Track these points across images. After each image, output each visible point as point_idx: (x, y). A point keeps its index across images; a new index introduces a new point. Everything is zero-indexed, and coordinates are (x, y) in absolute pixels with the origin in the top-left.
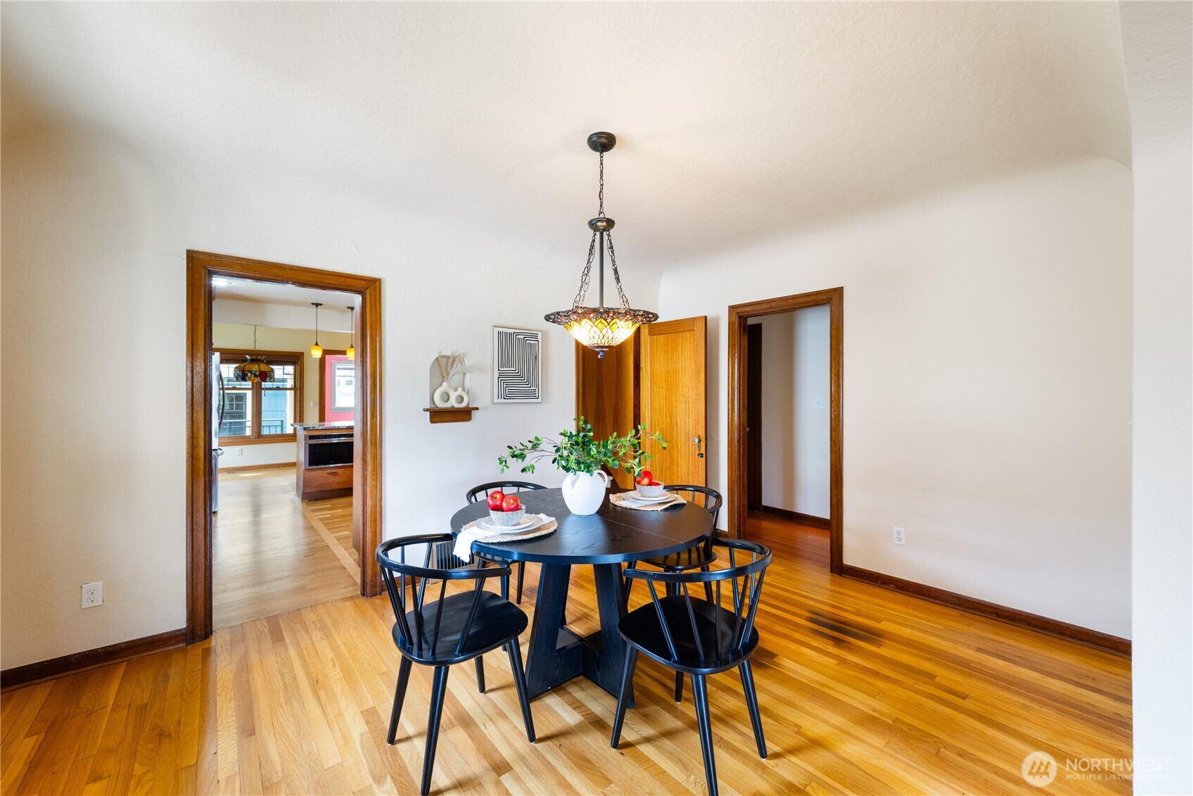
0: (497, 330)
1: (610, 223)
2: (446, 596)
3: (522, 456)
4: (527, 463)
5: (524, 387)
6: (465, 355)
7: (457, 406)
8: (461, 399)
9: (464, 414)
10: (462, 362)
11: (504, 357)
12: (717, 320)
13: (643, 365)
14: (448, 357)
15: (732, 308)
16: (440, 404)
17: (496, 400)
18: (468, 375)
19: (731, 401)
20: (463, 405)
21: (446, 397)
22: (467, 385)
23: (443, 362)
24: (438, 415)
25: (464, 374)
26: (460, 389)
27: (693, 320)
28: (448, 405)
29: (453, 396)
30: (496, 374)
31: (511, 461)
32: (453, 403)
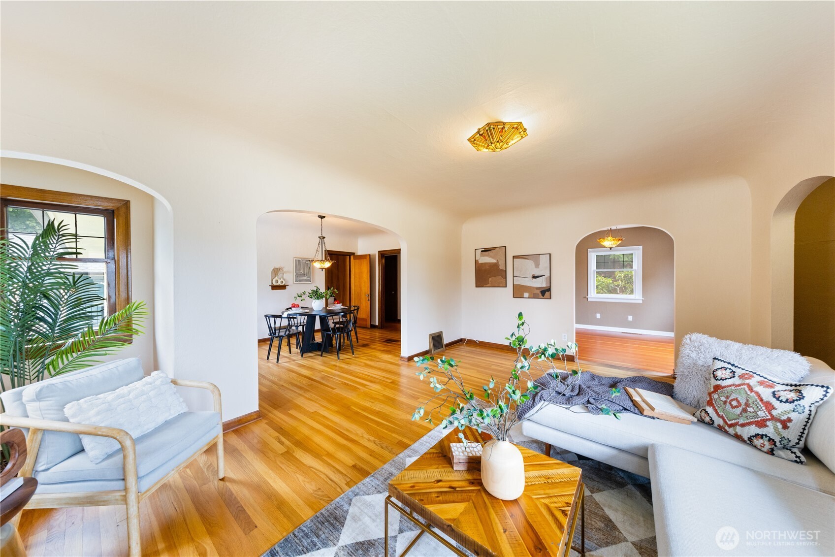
0: (295, 259)
1: (324, 238)
2: (281, 326)
3: (301, 296)
4: (302, 298)
5: (306, 278)
6: (284, 267)
7: (281, 284)
8: (282, 282)
9: (283, 287)
10: (282, 270)
11: (298, 268)
12: (375, 255)
13: (351, 270)
14: (277, 268)
15: (379, 251)
16: (275, 284)
17: (295, 282)
18: (285, 274)
19: (379, 282)
20: (283, 284)
21: (277, 282)
22: (284, 277)
23: (276, 270)
24: (274, 287)
25: (283, 274)
26: (282, 279)
27: (366, 255)
28: (278, 284)
29: (279, 281)
30: (295, 274)
31: (298, 298)
32: (279, 283)
